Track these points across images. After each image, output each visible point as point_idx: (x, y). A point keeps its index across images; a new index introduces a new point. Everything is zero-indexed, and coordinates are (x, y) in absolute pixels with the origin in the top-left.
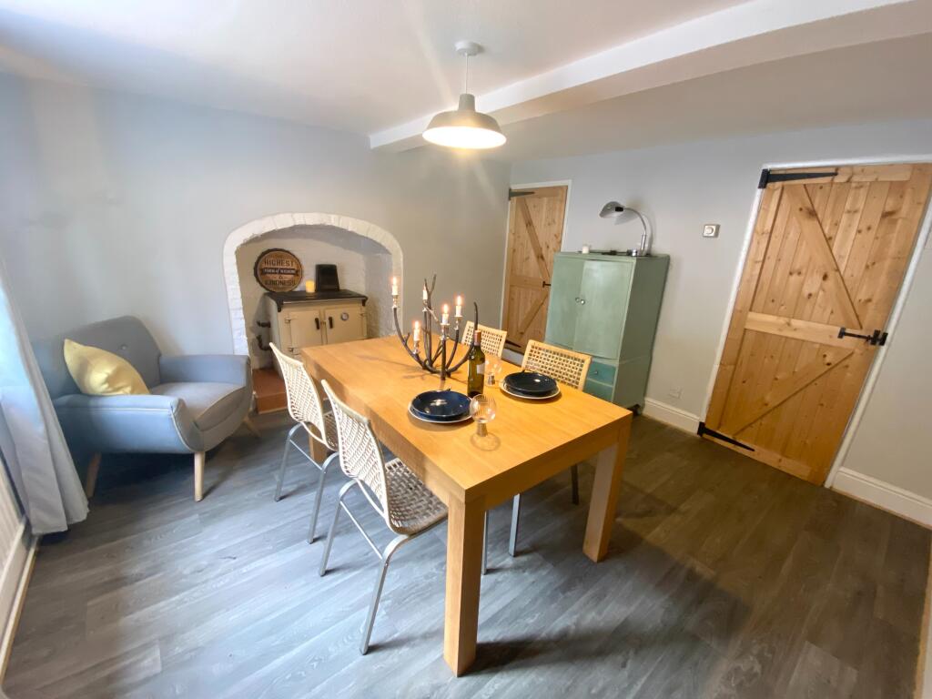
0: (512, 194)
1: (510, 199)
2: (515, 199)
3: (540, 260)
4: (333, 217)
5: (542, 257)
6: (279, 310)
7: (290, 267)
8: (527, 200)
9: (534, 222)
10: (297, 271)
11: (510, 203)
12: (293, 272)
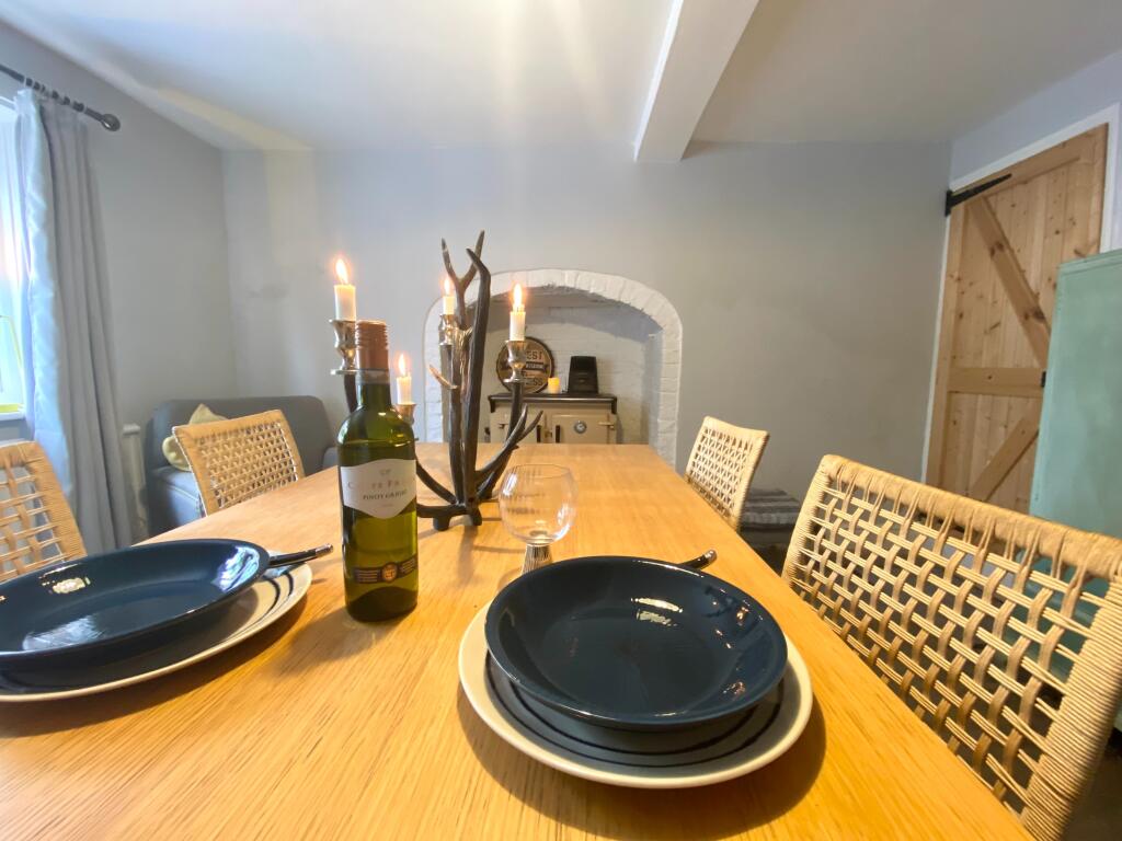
0: (952, 200)
1: (947, 212)
2: (959, 208)
3: (1033, 320)
4: (568, 274)
5: (1039, 315)
6: (493, 410)
7: (538, 360)
8: (992, 200)
9: (1011, 241)
10: (546, 366)
11: (948, 219)
12: (541, 367)
